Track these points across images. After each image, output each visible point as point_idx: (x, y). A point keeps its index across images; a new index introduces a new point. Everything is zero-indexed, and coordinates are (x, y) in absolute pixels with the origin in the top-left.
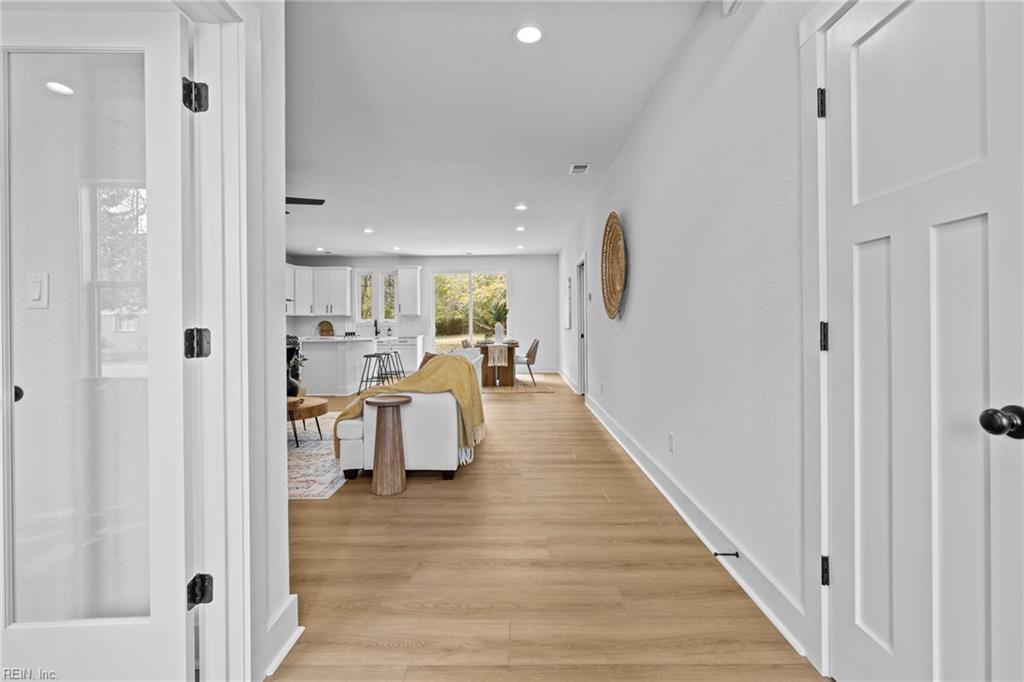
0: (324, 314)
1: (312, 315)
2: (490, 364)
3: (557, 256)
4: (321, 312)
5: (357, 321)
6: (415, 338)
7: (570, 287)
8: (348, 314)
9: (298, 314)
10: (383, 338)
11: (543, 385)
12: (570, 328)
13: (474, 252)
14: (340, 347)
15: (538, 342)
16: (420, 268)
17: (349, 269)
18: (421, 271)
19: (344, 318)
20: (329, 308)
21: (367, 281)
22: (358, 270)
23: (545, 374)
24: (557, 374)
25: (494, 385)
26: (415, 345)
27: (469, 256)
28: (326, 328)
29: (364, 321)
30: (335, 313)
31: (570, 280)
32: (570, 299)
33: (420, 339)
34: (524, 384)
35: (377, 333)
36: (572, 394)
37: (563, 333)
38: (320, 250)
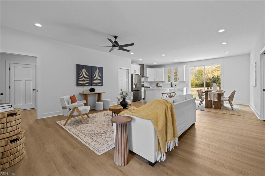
0: (157, 81)
1: (155, 81)
2: (209, 99)
3: (249, 54)
4: (156, 80)
5: (166, 83)
6: (183, 88)
7: (256, 66)
8: (164, 81)
9: (151, 81)
10: (173, 88)
11: (238, 111)
12: (256, 86)
13: (206, 58)
14: (155, 90)
15: (235, 92)
16: (185, 66)
17: (164, 68)
18: (186, 67)
19: (162, 82)
20: (159, 79)
21: (169, 71)
22: (167, 68)
23: (240, 105)
24: (248, 106)
25: (211, 108)
26: (183, 90)
27: (204, 60)
28: (158, 85)
29: (168, 83)
30: (160, 81)
31: (256, 63)
32: (256, 72)
33: (185, 89)
34: (227, 109)
35: (172, 86)
36: (257, 119)
37: (252, 88)
38: (155, 63)
